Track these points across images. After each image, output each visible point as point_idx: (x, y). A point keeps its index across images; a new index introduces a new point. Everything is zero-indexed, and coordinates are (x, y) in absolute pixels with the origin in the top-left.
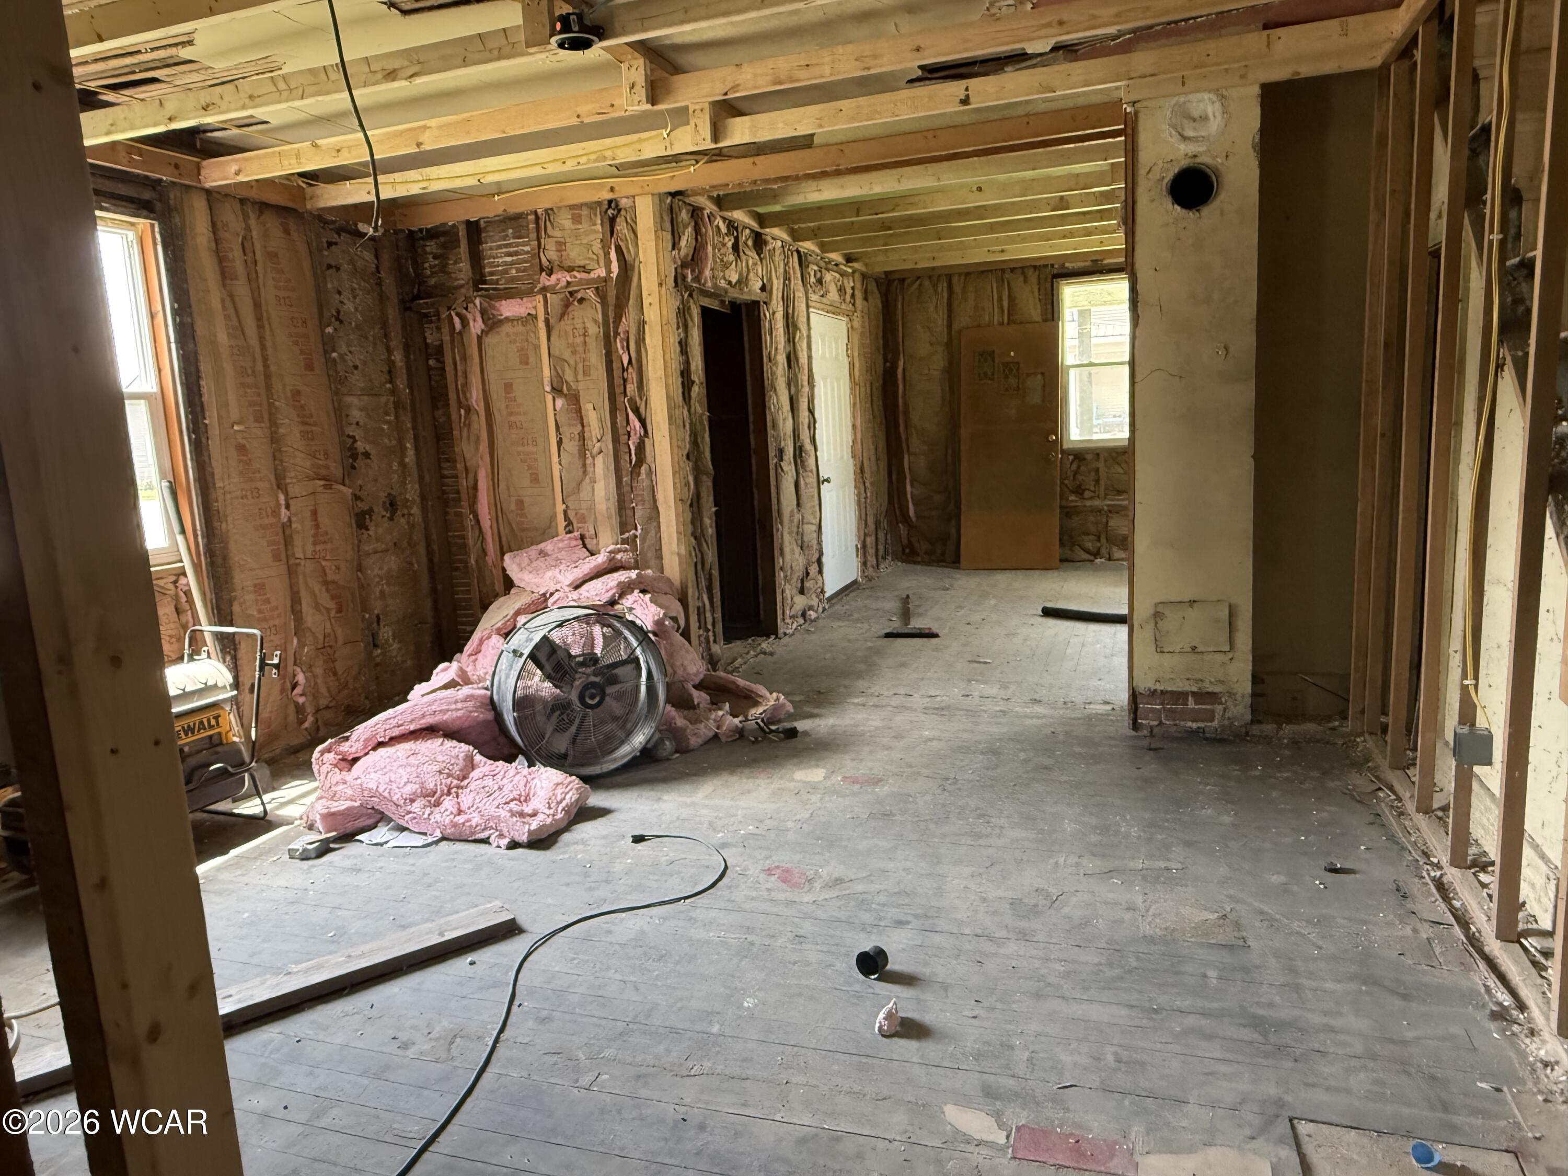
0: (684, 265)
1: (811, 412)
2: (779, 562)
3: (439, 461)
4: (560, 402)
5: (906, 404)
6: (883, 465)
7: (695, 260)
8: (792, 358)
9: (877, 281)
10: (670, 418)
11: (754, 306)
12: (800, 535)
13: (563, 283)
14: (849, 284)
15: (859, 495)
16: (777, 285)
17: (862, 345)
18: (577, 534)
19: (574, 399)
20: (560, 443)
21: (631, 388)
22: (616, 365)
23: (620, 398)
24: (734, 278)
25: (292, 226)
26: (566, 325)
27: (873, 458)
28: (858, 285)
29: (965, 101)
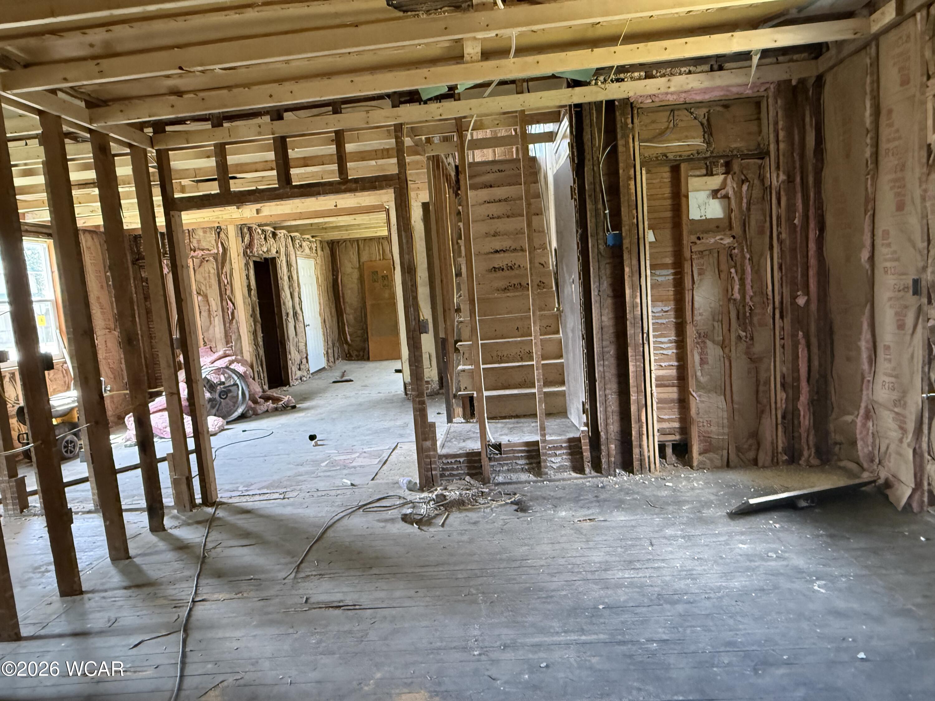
0: (247, 248)
1: (300, 298)
2: (289, 357)
3: (148, 322)
4: (200, 298)
5: (343, 294)
6: (335, 319)
7: (250, 245)
8: (290, 278)
9: (327, 243)
10: (244, 302)
11: (274, 259)
12: (297, 347)
13: (200, 255)
14: (314, 246)
15: (324, 332)
16: (283, 250)
17: (321, 269)
18: (208, 346)
19: (206, 296)
20: (200, 312)
21: (228, 292)
22: (222, 285)
23: (224, 296)
24: (265, 250)
25: (94, 237)
26: (201, 269)
27: (330, 317)
28: (318, 245)
29: (336, 206)
